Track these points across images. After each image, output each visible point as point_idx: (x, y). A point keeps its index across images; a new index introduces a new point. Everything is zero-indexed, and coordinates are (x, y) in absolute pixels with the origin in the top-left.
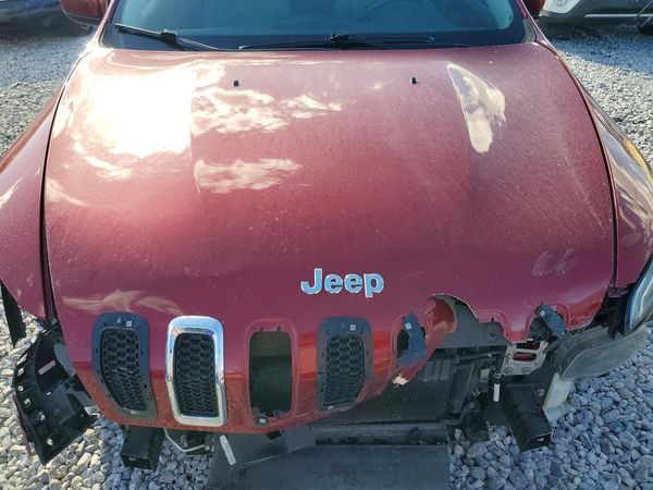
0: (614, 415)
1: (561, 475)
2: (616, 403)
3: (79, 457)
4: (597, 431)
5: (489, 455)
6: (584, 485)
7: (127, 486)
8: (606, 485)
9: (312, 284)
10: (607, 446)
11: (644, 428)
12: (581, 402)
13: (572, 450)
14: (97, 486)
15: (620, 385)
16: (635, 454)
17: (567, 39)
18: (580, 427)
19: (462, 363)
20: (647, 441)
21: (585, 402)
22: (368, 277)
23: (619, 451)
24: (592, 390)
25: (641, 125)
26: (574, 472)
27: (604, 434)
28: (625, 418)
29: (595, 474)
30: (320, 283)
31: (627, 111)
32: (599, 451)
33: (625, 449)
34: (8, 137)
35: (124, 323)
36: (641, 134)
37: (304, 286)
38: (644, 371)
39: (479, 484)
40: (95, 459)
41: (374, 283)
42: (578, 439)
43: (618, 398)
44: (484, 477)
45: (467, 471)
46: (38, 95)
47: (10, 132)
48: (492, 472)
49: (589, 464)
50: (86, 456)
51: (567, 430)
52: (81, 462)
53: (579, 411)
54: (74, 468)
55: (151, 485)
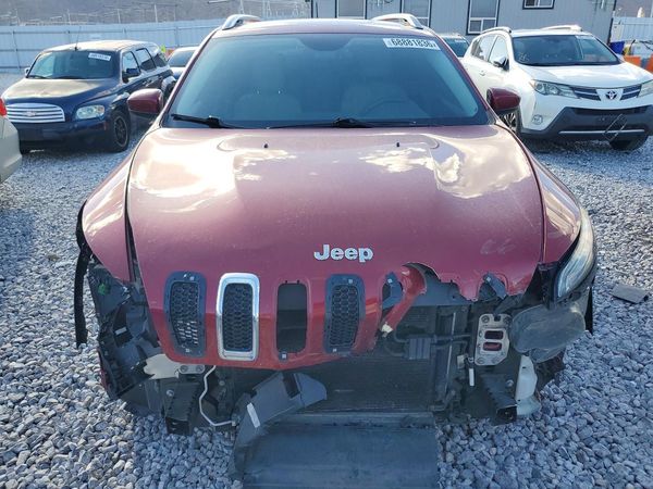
0: (588, 432)
1: (541, 477)
2: (590, 423)
3: (114, 464)
4: (573, 446)
5: (477, 462)
6: (562, 485)
7: (157, 485)
8: (581, 485)
9: (322, 254)
10: (582, 456)
11: (615, 442)
12: (558, 422)
13: (551, 458)
14: (130, 485)
15: (594, 409)
16: (607, 462)
17: (548, 153)
18: (558, 442)
19: (439, 343)
20: (618, 453)
21: (562, 422)
22: (361, 250)
23: (592, 459)
24: (568, 414)
25: (614, 217)
26: (552, 475)
27: (579, 448)
28: (599, 434)
29: (571, 477)
30: (327, 253)
31: (600, 206)
32: (575, 460)
33: (598, 457)
34: (54, 227)
35: (188, 278)
36: (613, 223)
37: (317, 255)
38: (615, 400)
39: (468, 482)
40: (128, 465)
41: (366, 253)
42: (557, 451)
43: (591, 419)
44: (472, 477)
45: (458, 473)
46: (79, 196)
47: (55, 223)
48: (479, 474)
49: (566, 470)
50: (120, 462)
51: (547, 444)
52: (116, 466)
53: (556, 430)
54: (110, 471)
55: (178, 484)
